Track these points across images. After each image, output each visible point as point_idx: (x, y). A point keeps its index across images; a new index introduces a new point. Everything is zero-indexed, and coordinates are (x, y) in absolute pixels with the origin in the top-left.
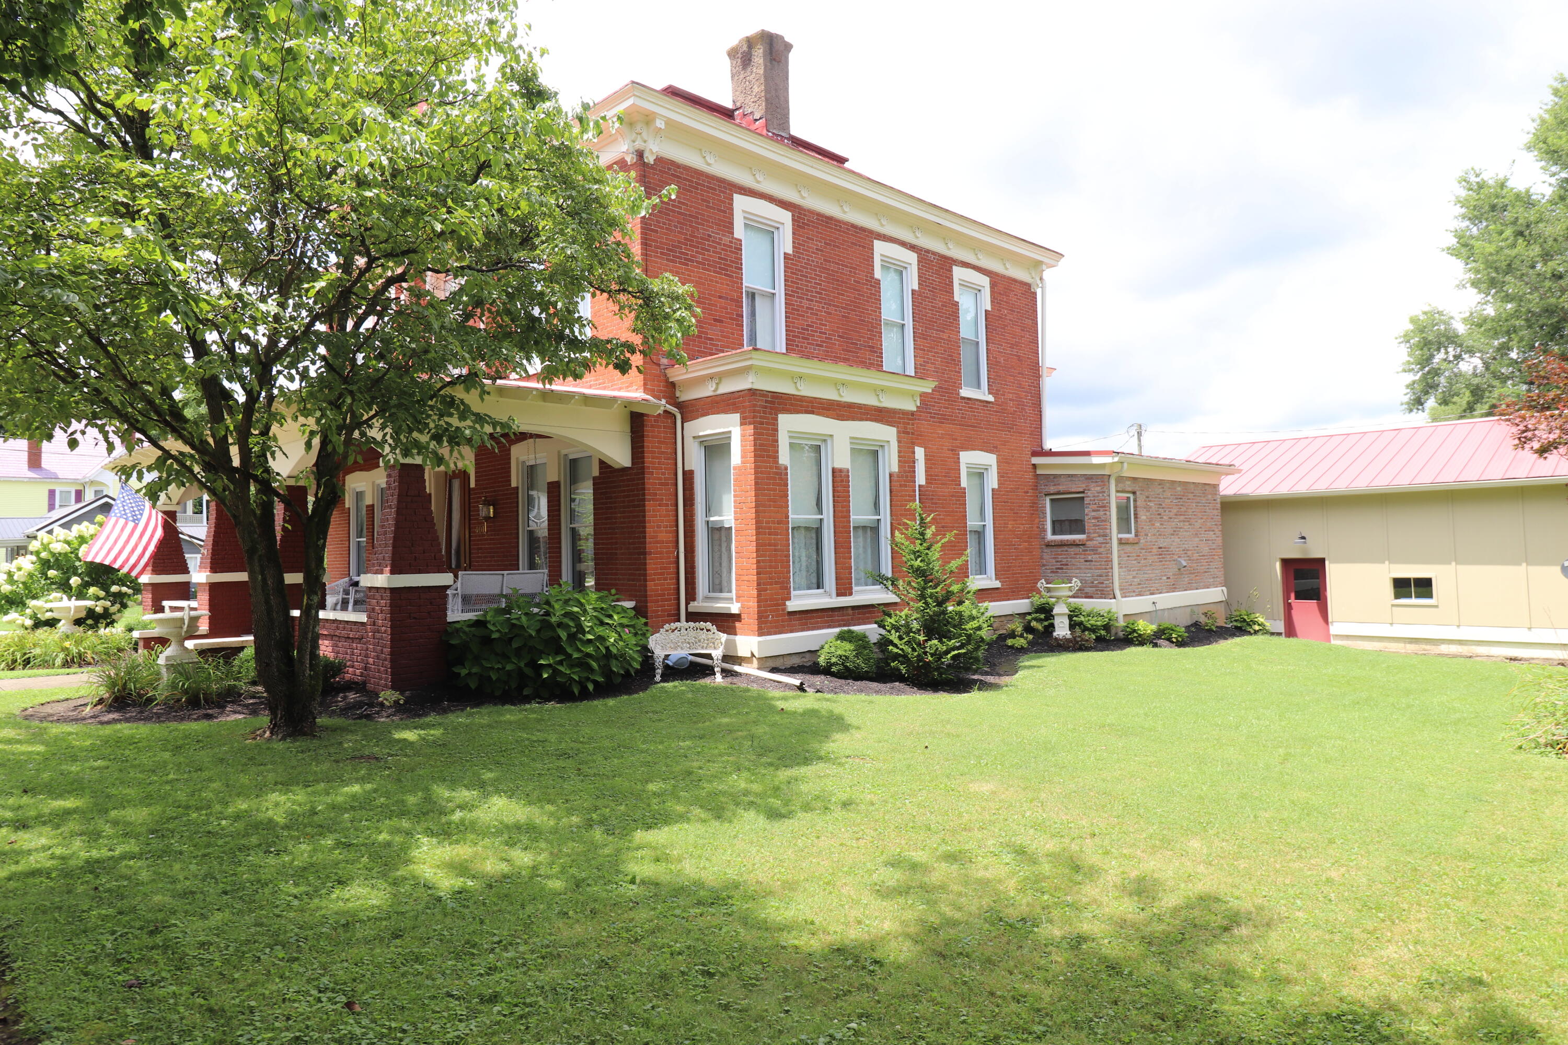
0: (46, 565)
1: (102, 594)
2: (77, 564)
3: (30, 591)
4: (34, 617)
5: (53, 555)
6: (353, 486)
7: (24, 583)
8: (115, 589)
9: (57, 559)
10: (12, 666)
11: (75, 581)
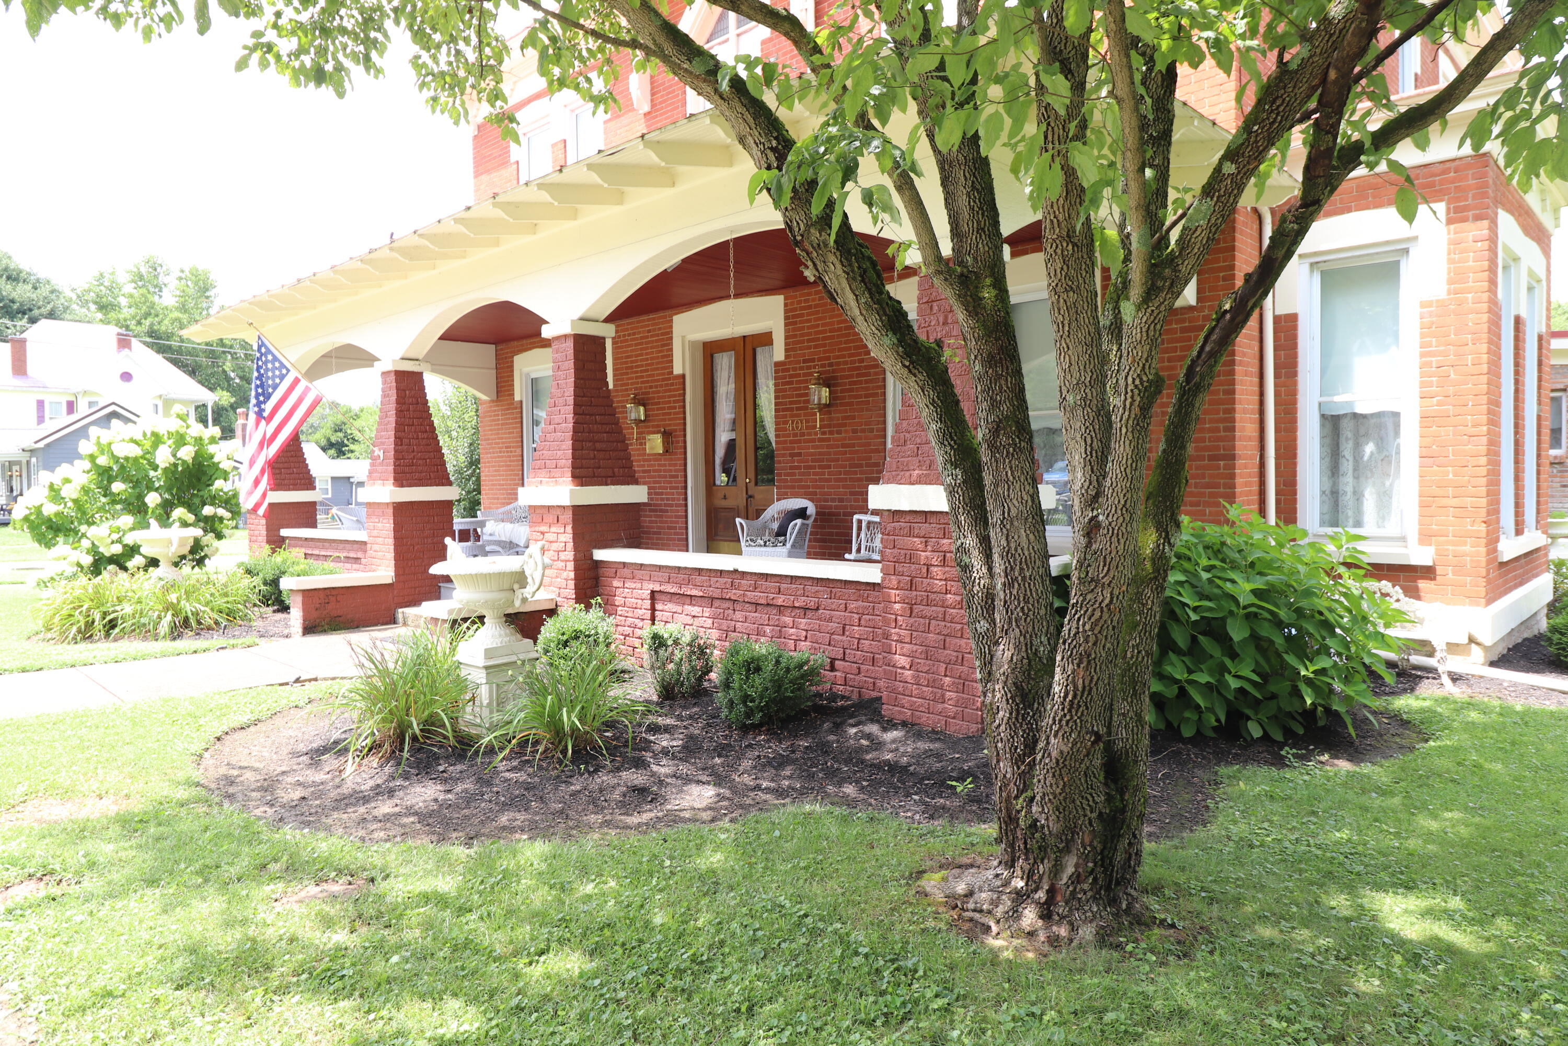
0: (105, 476)
1: (191, 518)
2: (152, 473)
3: (84, 513)
4: (93, 549)
5: (116, 459)
6: (526, 370)
7: (75, 501)
8: (208, 510)
9: (122, 467)
10: (86, 634)
11: (153, 499)
